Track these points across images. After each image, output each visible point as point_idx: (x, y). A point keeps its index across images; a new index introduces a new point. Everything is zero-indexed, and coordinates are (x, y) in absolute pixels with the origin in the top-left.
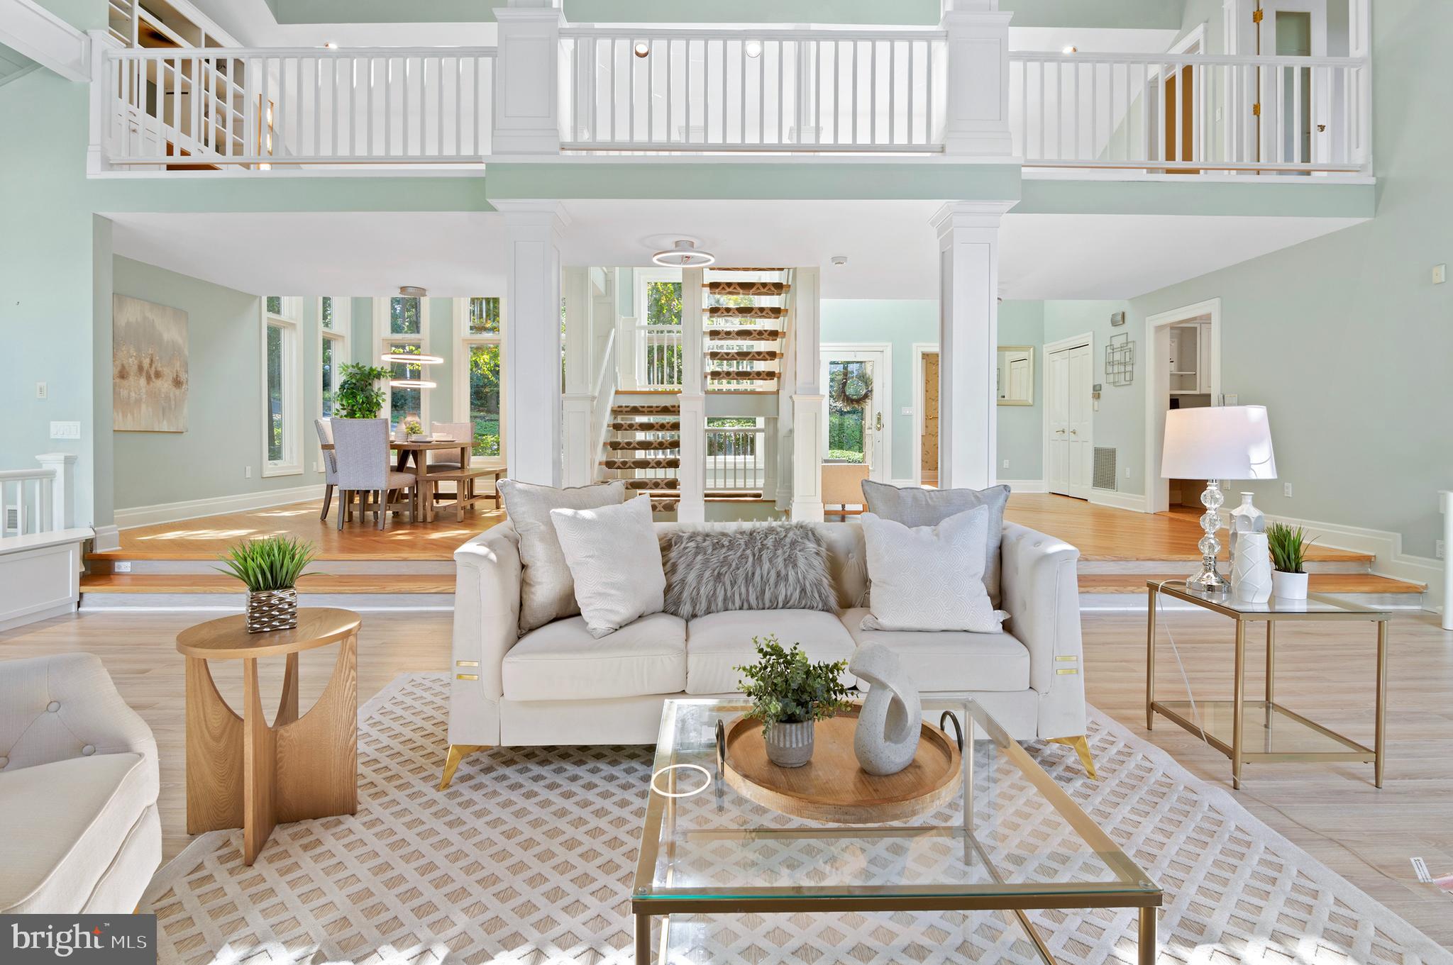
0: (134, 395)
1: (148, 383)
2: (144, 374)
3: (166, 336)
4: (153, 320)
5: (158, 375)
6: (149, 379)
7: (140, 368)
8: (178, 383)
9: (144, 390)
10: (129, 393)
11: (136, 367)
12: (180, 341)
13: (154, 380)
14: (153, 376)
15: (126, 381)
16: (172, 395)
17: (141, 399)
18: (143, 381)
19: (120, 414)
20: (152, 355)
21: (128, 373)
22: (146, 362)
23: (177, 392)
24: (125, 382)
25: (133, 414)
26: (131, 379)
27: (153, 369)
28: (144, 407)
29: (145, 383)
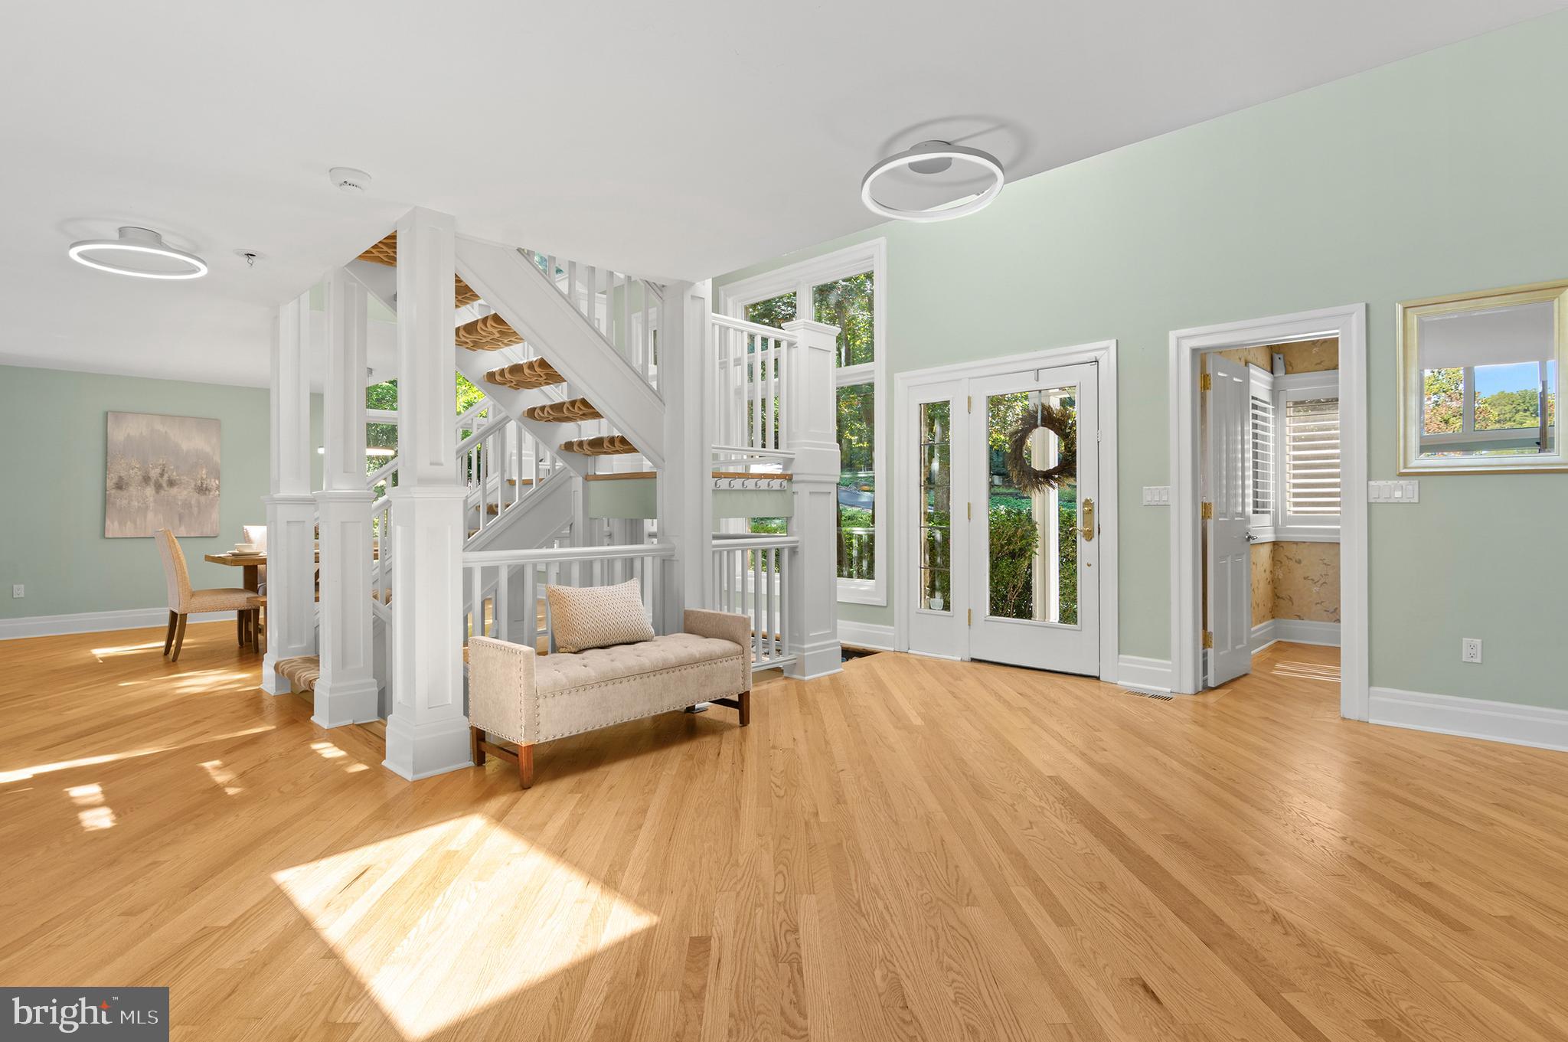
0: (136, 504)
1: (157, 492)
2: (152, 484)
3: (185, 446)
4: (166, 432)
5: (171, 483)
6: (158, 487)
7: (146, 479)
8: (202, 490)
9: (151, 499)
10: (129, 503)
11: (141, 477)
12: (208, 449)
13: (166, 488)
14: (164, 485)
15: (125, 491)
16: (193, 502)
17: (147, 508)
18: (150, 491)
19: (116, 523)
20: (163, 465)
21: (127, 484)
22: (154, 473)
23: (203, 499)
24: (124, 493)
25: (135, 523)
26: (133, 490)
27: (166, 477)
28: (150, 515)
29: (154, 492)
